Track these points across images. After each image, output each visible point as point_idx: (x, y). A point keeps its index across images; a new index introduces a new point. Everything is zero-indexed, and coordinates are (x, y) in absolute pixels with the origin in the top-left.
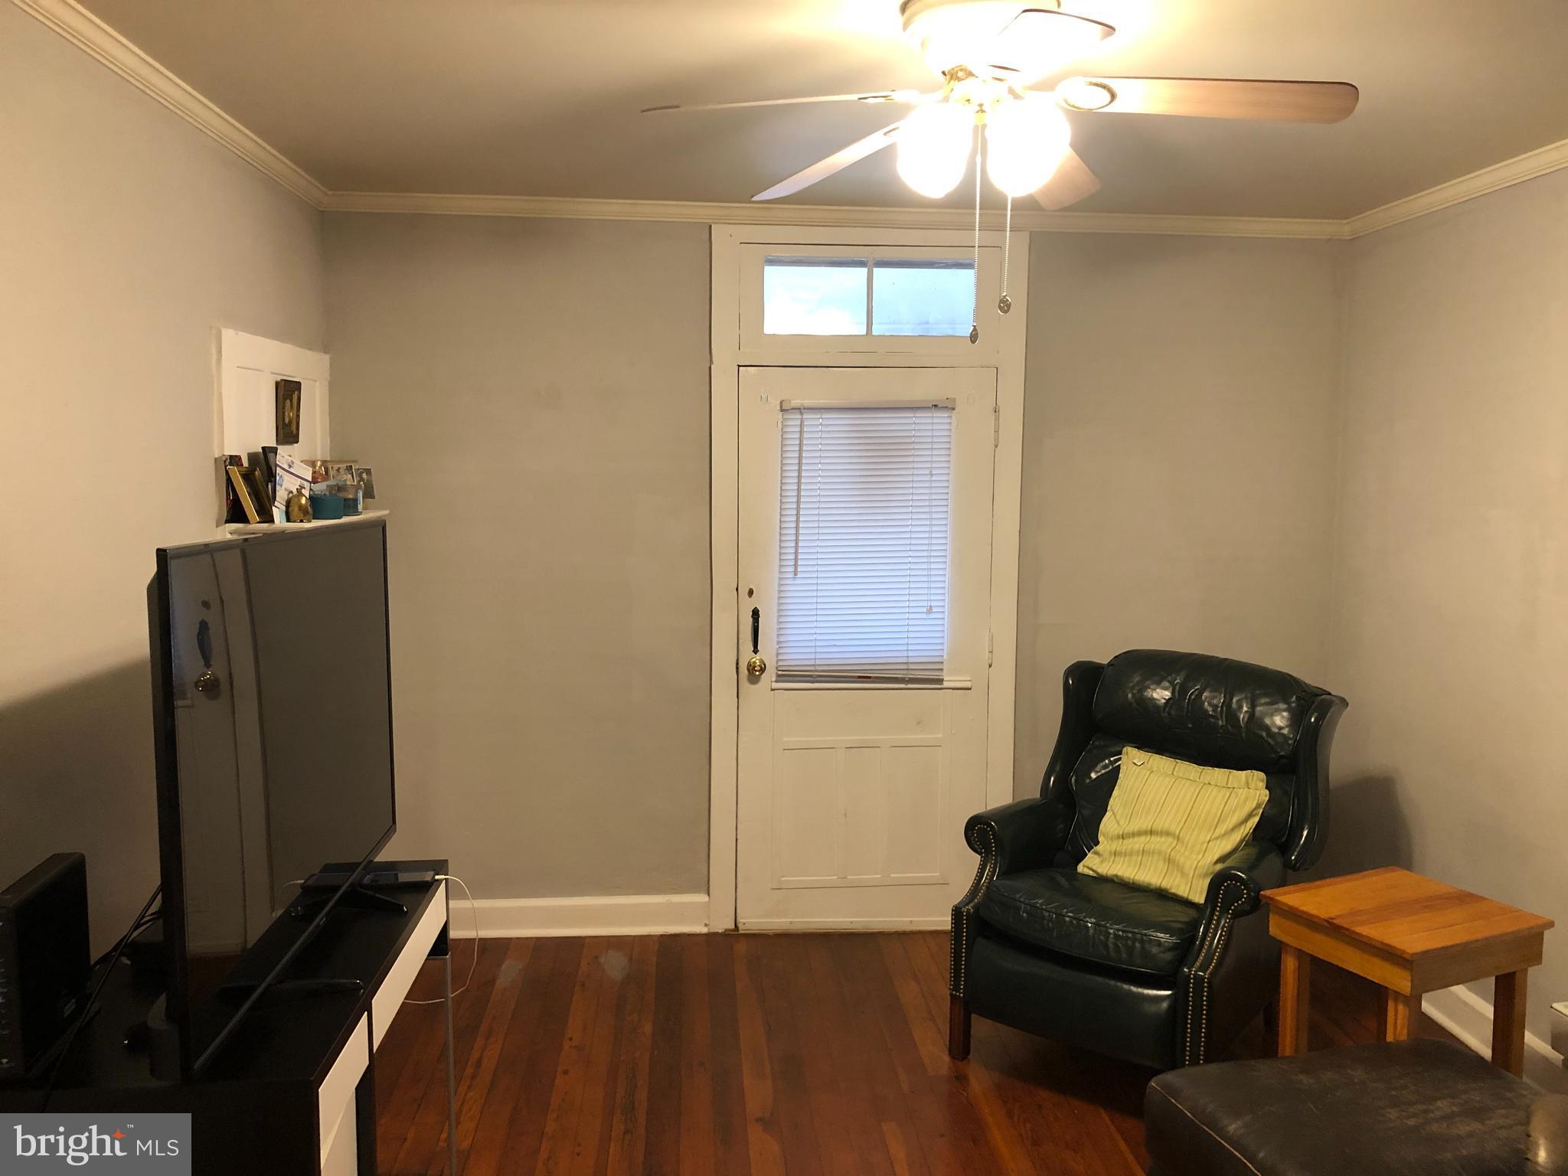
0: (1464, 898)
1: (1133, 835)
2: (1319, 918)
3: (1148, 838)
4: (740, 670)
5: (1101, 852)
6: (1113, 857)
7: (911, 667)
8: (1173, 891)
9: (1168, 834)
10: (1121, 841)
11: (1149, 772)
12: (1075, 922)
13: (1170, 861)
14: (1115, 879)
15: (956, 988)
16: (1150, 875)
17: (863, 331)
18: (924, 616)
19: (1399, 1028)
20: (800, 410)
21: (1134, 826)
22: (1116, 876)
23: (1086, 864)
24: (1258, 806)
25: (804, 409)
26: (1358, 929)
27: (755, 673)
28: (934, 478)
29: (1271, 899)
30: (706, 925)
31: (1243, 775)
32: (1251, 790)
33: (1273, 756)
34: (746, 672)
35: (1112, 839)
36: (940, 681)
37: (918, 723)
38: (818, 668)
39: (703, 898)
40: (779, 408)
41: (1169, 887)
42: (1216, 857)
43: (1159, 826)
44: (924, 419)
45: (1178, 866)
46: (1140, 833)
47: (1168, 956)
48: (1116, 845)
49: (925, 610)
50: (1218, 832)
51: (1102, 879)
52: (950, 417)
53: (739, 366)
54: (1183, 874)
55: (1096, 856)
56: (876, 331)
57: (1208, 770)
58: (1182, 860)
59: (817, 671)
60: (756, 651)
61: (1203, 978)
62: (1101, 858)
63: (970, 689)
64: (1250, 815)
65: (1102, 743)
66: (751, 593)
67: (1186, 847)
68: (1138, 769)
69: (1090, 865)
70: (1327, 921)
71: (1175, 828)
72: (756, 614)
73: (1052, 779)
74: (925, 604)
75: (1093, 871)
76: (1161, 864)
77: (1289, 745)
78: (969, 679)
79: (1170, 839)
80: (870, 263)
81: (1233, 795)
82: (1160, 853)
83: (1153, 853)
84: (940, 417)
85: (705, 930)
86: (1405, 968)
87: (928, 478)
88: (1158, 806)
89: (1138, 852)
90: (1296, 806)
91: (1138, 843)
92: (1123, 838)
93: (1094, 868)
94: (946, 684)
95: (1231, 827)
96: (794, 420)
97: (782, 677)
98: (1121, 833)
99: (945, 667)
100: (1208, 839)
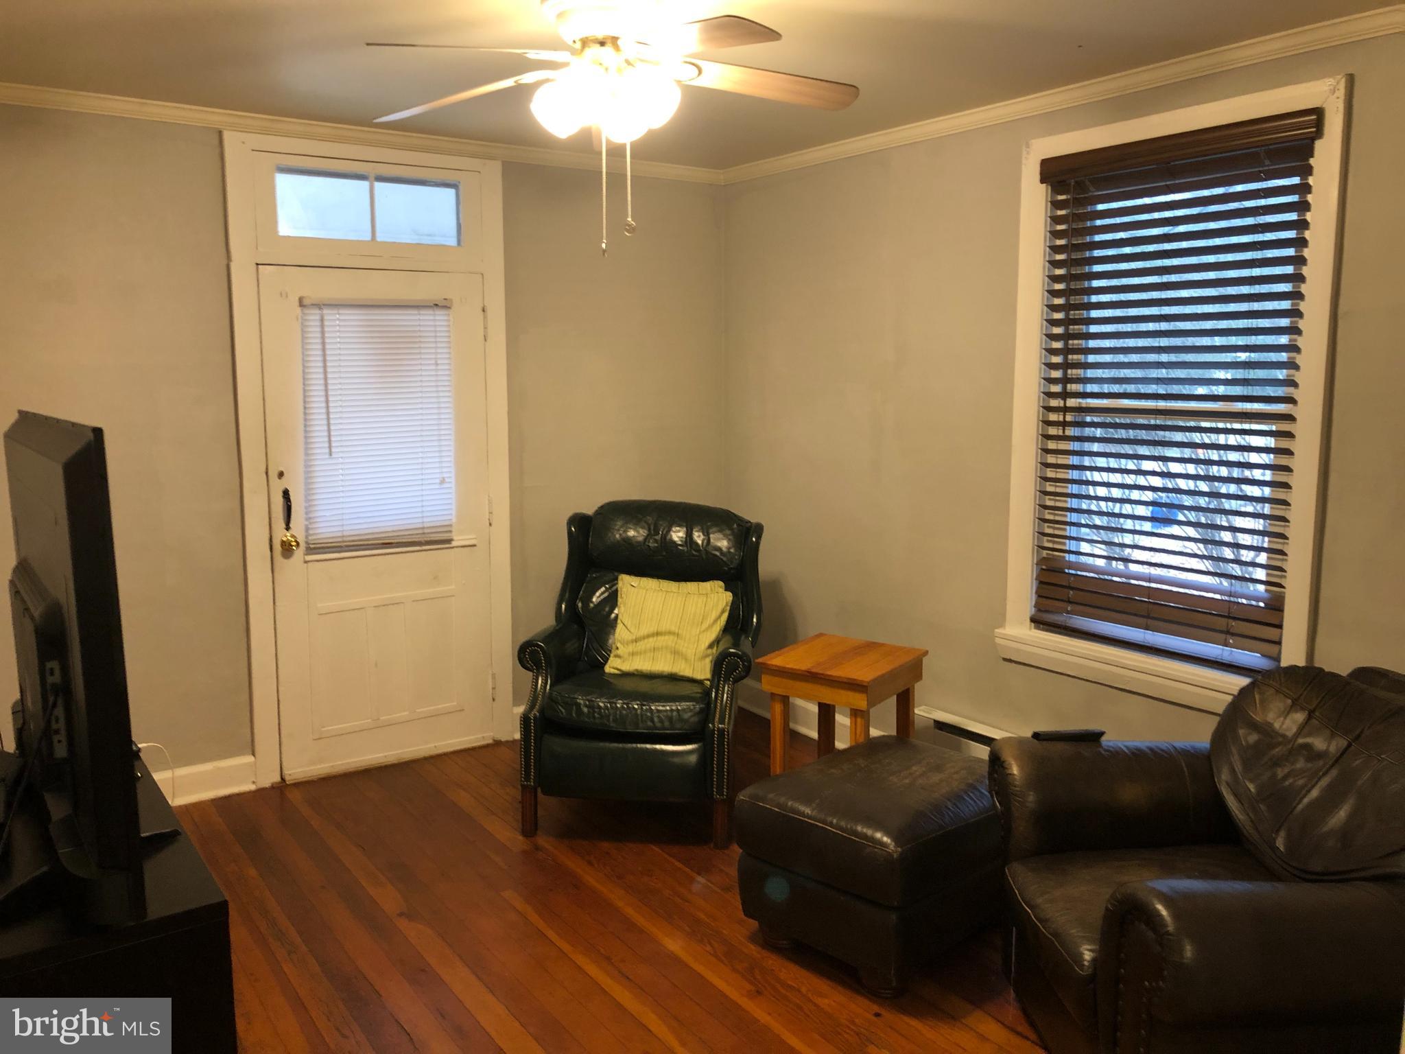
0: (871, 646)
1: (644, 638)
2: (802, 671)
3: (655, 638)
4: (274, 547)
5: (622, 655)
6: (631, 658)
7: (426, 531)
8: (682, 674)
9: (670, 633)
10: (634, 643)
11: (644, 591)
12: (625, 706)
13: (676, 653)
14: (636, 673)
15: (527, 777)
16: (662, 665)
17: (368, 237)
18: (437, 486)
19: (858, 736)
20: (319, 306)
21: (644, 631)
22: (637, 670)
23: (611, 666)
24: (727, 605)
25: (324, 305)
26: (829, 673)
27: (287, 549)
28: (439, 367)
29: (764, 664)
30: (254, 782)
31: (708, 585)
32: (720, 594)
33: (726, 569)
34: (280, 548)
35: (627, 644)
36: (449, 541)
37: (434, 578)
38: (345, 539)
39: (250, 759)
40: (297, 304)
41: (677, 671)
42: (707, 644)
43: (663, 628)
44: (427, 316)
45: (682, 655)
46: (648, 636)
47: (695, 719)
48: (631, 648)
49: (438, 481)
50: (705, 625)
51: (625, 675)
52: (449, 315)
53: (257, 264)
54: (686, 660)
55: (617, 659)
56: (380, 237)
57: (683, 584)
58: (684, 650)
59: (346, 542)
60: (288, 528)
61: (723, 730)
62: (622, 660)
63: (474, 546)
64: (723, 612)
65: (598, 574)
66: (281, 475)
67: (685, 641)
68: (636, 590)
69: (615, 666)
70: (808, 672)
71: (673, 628)
72: (286, 494)
73: (563, 606)
74: (438, 476)
75: (618, 669)
76: (669, 656)
77: (736, 559)
78: (474, 537)
79: (671, 637)
80: (372, 177)
81: (709, 600)
82: (667, 647)
83: (662, 648)
84: (440, 315)
85: (253, 787)
86: (862, 692)
87: (434, 367)
88: (658, 614)
89: (650, 650)
90: (745, 603)
91: (651, 642)
92: (636, 642)
93: (619, 667)
94: (454, 544)
95: (712, 621)
96: (313, 316)
97: (310, 550)
98: (634, 638)
99: (453, 529)
100: (698, 633)
